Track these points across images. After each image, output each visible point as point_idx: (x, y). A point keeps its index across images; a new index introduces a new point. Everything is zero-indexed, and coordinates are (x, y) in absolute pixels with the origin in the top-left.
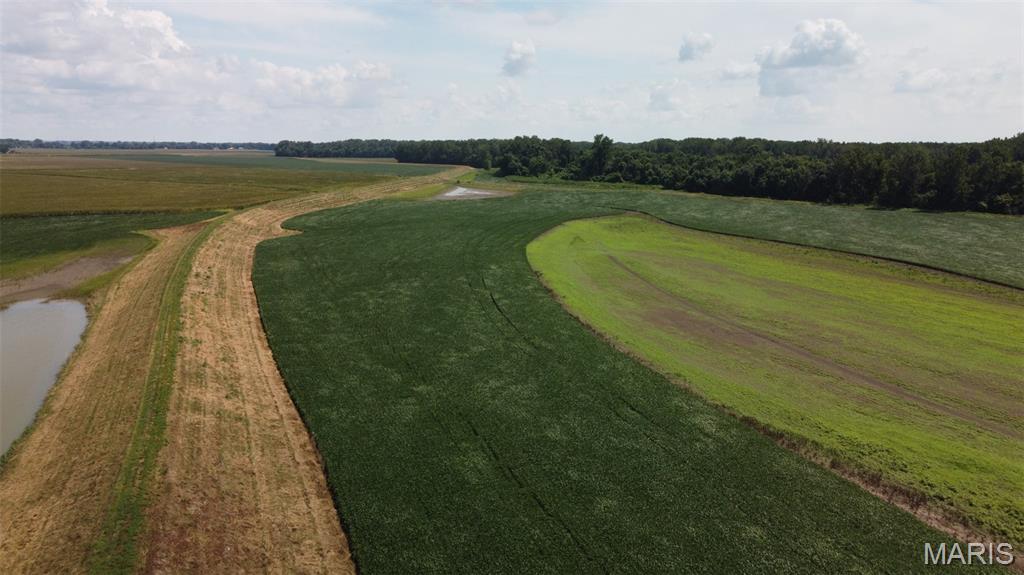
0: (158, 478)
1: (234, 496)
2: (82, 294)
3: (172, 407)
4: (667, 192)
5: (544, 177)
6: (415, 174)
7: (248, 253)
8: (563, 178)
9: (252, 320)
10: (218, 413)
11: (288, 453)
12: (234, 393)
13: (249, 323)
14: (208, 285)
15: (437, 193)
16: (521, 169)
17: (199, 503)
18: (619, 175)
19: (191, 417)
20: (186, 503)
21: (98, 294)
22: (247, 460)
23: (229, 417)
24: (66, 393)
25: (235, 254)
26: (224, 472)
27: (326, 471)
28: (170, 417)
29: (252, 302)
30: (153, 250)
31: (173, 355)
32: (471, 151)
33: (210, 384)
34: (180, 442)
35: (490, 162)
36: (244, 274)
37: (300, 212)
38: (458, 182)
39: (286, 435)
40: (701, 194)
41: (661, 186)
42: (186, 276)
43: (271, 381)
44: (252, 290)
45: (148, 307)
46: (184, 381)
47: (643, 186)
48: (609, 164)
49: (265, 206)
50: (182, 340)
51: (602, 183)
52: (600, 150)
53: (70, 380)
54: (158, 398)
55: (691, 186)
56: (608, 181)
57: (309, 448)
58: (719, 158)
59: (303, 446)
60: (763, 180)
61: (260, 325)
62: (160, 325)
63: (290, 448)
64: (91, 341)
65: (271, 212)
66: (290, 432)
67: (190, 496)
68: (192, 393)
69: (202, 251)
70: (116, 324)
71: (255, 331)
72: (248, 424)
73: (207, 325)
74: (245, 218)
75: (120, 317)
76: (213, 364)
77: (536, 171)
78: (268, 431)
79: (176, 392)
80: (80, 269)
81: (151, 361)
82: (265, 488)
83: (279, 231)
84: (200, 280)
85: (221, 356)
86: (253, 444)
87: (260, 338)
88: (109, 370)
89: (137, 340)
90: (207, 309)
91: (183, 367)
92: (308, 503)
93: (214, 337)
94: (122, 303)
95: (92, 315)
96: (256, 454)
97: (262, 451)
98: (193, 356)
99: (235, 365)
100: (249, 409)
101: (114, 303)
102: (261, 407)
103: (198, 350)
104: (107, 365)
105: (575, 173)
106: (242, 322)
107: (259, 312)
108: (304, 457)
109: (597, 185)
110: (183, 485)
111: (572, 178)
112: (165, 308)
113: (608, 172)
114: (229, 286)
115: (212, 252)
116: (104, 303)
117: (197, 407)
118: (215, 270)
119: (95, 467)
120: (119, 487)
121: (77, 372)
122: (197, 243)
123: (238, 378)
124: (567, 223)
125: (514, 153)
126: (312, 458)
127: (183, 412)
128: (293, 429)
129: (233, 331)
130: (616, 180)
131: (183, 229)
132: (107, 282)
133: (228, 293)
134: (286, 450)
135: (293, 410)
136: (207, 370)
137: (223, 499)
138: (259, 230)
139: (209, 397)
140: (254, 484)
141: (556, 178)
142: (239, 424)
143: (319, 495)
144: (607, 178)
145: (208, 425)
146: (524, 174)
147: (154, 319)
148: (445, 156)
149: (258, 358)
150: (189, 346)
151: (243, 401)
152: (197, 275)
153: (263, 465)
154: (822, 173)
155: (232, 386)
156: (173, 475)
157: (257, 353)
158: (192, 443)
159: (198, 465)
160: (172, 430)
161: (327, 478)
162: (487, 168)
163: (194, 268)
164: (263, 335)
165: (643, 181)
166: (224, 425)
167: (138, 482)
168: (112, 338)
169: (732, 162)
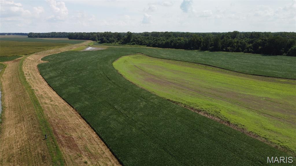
4: (148, 47)
5: (114, 43)
6: (76, 43)
8: (119, 44)
13: (46, 85)
14: (30, 77)
15: (84, 49)
16: (107, 41)
17: (57, 120)
18: (135, 43)
32: (91, 36)
35: (97, 39)
38: (89, 45)
40: (157, 48)
41: (146, 46)
43: (58, 98)
44: (42, 77)
47: (141, 46)
48: (132, 40)
49: (35, 54)
51: (130, 45)
52: (129, 36)
55: (154, 46)
56: (132, 44)
58: (161, 38)
60: (172, 44)
61: (49, 86)
71: (49, 88)
73: (36, 86)
77: (111, 42)
87: (51, 89)
94: (8, 82)
101: (5, 82)
105: (122, 42)
108: (74, 112)
109: (129, 45)
111: (122, 44)
113: (131, 42)
124: (122, 57)
125: (104, 37)
128: (69, 107)
129: (43, 87)
130: (134, 44)
141: (117, 44)
144: (131, 43)
146: (108, 43)
148: (83, 37)
151: (55, 102)
154: (187, 42)
162: (96, 41)
165: (141, 44)
169: (165, 39)
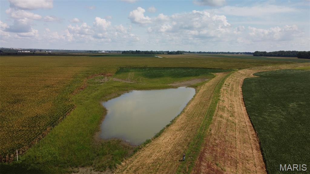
0: (208, 131)
1: (229, 142)
2: (195, 87)
3: (214, 115)
7: (241, 81)
9: (240, 98)
10: (227, 120)
11: (247, 135)
12: (232, 116)
13: (239, 99)
14: (228, 88)
17: (219, 141)
19: (219, 119)
20: (215, 139)
21: (199, 87)
22: (234, 134)
23: (230, 121)
24: (188, 108)
25: (237, 81)
26: (227, 135)
27: (260, 143)
28: (213, 117)
29: (241, 94)
30: (214, 78)
31: (216, 103)
33: (226, 112)
34: (216, 124)
36: (239, 86)
37: (259, 71)
39: (247, 130)
42: (222, 84)
43: (244, 115)
44: (241, 90)
45: (211, 91)
46: (219, 110)
49: (248, 69)
50: (219, 99)
53: (190, 106)
54: (211, 113)
57: (255, 136)
59: (253, 135)
61: (243, 100)
62: (214, 95)
63: (248, 134)
64: (196, 97)
65: (250, 71)
66: (249, 130)
67: (217, 138)
68: (220, 113)
69: (228, 79)
70: (203, 94)
71: (241, 102)
72: (236, 125)
73: (227, 97)
74: (241, 72)
75: (204, 93)
76: (227, 107)
78: (242, 128)
79: (216, 112)
80: (195, 81)
81: (210, 103)
82: (239, 143)
83: (252, 76)
84: (226, 86)
85: (230, 106)
86: (237, 130)
87: (242, 103)
88: (199, 104)
89: (207, 98)
90: (227, 93)
91: (219, 106)
92: (252, 151)
93: (228, 100)
94: (205, 89)
95: (197, 92)
96: (237, 133)
97: (239, 133)
98: (222, 104)
99: (234, 109)
100: (237, 121)
101: (203, 89)
102: (240, 121)
103: (223, 103)
104: (199, 103)
106: (237, 98)
107: (243, 97)
108: (253, 138)
110: (215, 135)
112: (216, 91)
114: (235, 88)
115: (231, 79)
116: (200, 89)
117: (221, 117)
118: (231, 84)
119: (193, 125)
120: (198, 131)
121: (192, 104)
122: (227, 77)
123: (235, 112)
126: (256, 139)
127: (217, 117)
128: (250, 129)
129: (234, 100)
131: (223, 73)
132: (202, 84)
133: (234, 90)
134: (247, 134)
135: (251, 124)
136: (226, 108)
137: (226, 142)
138: (245, 75)
139: (225, 115)
140: (236, 141)
142: (233, 124)
143: (257, 150)
145: (224, 122)
147: (212, 93)
149: (241, 108)
150: (221, 101)
151: (235, 118)
152: (226, 84)
153: (239, 137)
155: (232, 114)
156: (213, 132)
157: (241, 107)
158: (219, 125)
159: (220, 131)
160: (214, 121)
161: (260, 145)
163: (225, 83)
164: (243, 103)
166: (229, 123)
167: (203, 131)
168: (201, 97)
